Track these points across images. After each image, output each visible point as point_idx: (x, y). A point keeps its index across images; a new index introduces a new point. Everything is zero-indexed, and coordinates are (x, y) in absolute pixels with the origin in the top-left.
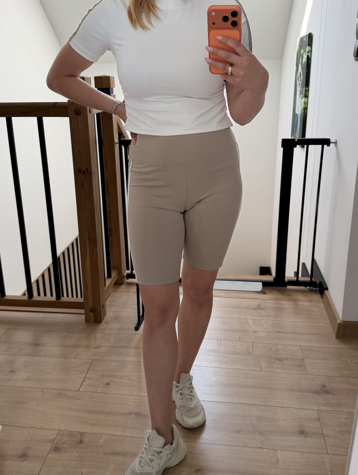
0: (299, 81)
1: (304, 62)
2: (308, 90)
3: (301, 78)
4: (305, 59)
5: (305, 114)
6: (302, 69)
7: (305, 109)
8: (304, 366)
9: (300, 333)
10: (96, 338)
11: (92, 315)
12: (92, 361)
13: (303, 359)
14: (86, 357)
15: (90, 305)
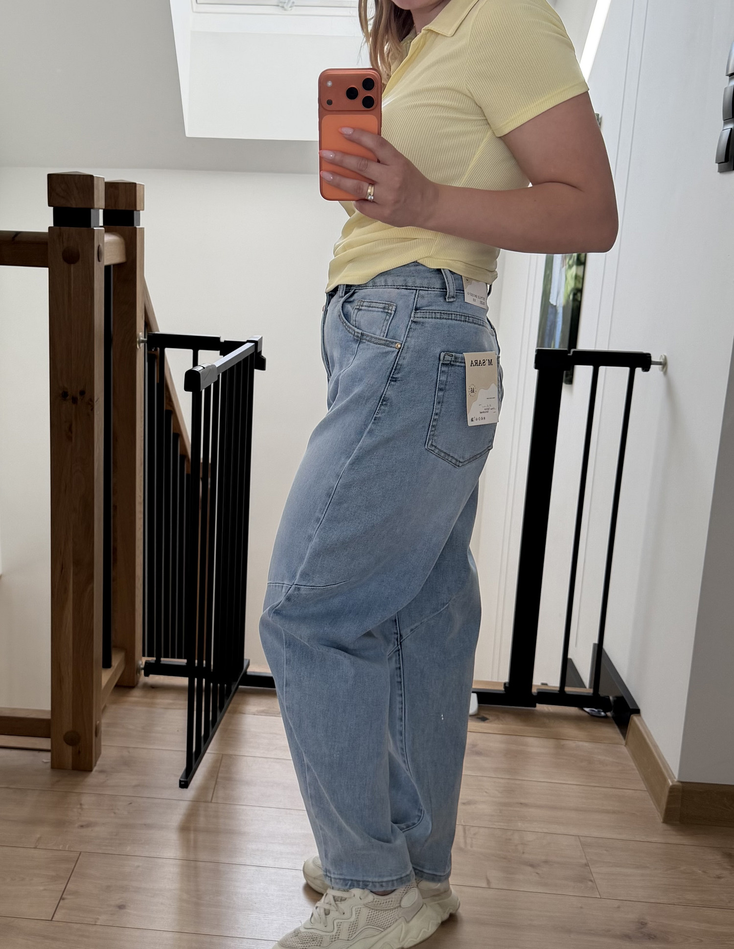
8: (592, 879)
9: (576, 810)
10: (81, 804)
11: (69, 751)
12: (78, 855)
13: (587, 865)
14: (61, 847)
15: (67, 725)
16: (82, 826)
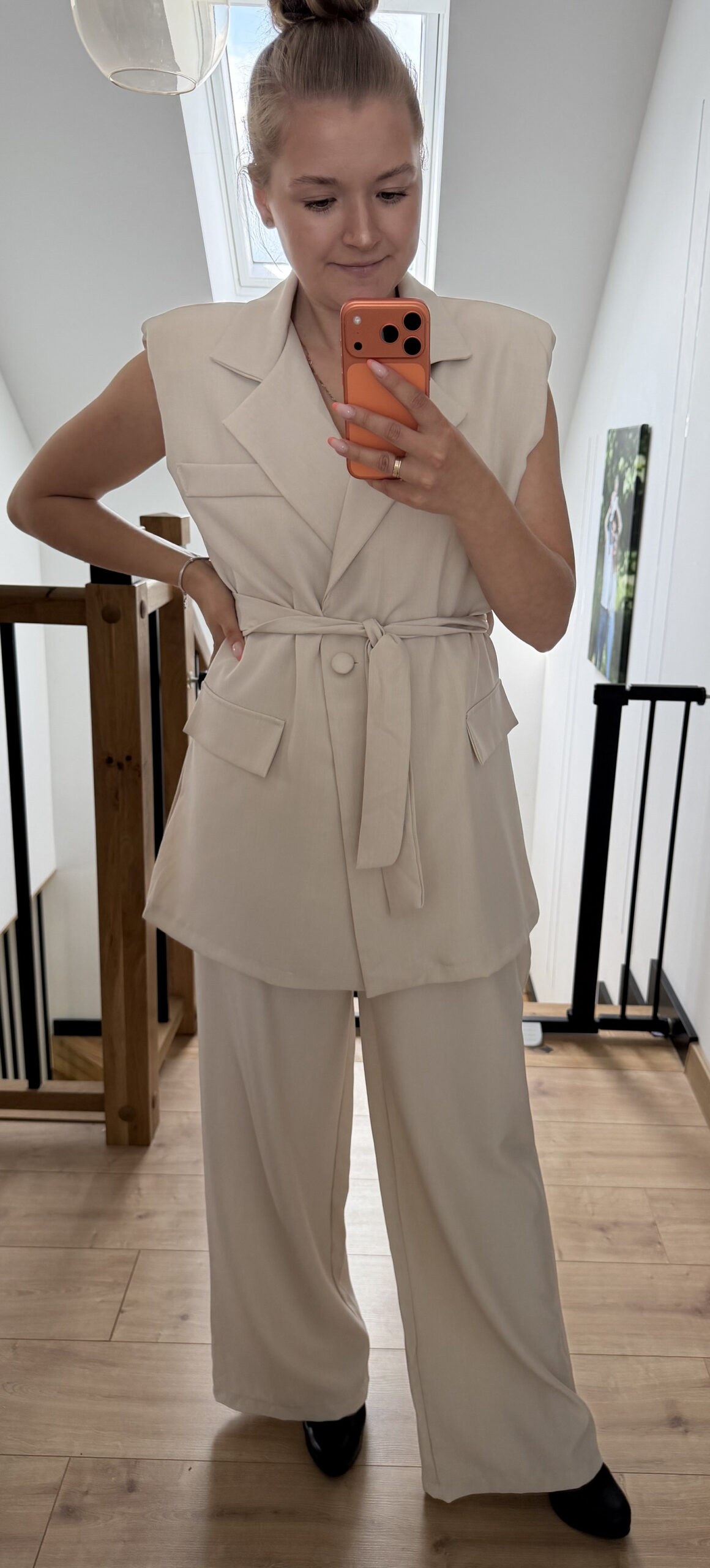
0: (613, 532)
1: (627, 491)
2: (636, 559)
3: (617, 527)
4: (629, 484)
5: (628, 612)
6: (621, 505)
7: (630, 601)
8: (660, 1241)
9: (642, 1156)
10: (139, 1189)
11: (124, 1127)
12: (136, 1254)
13: (654, 1224)
14: (118, 1245)
15: (121, 1099)
16: (140, 1217)
